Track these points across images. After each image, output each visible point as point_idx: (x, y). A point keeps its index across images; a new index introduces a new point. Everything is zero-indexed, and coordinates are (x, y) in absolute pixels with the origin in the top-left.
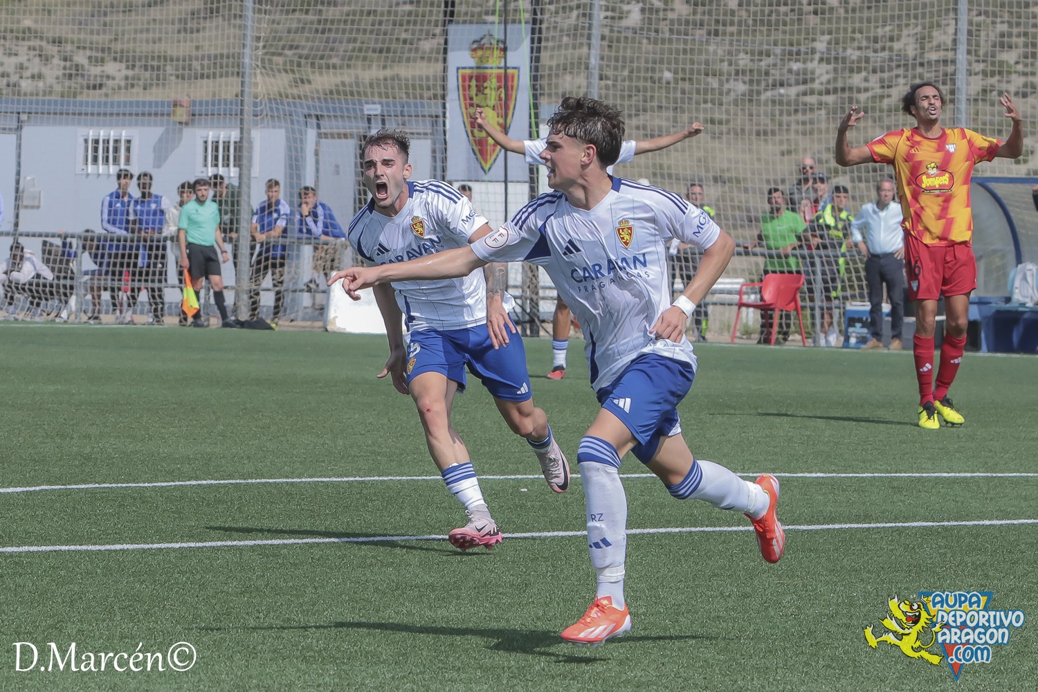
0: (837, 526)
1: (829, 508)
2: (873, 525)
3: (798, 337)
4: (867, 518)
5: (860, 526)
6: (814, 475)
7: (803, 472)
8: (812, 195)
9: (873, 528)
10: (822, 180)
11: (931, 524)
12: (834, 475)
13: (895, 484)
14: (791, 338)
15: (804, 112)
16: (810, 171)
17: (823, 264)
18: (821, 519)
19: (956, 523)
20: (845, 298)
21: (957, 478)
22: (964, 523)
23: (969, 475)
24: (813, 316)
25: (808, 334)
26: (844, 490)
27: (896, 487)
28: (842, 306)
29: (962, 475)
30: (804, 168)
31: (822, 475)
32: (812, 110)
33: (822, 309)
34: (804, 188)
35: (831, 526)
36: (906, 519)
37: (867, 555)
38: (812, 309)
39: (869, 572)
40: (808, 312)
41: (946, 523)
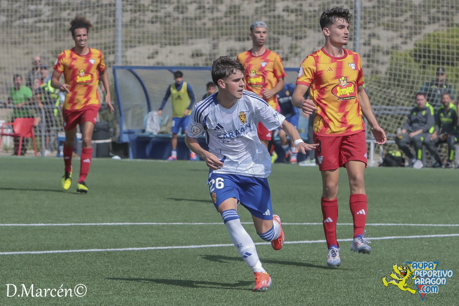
0: (51, 252)
1: (47, 242)
2: (70, 251)
3: (33, 152)
4: (67, 247)
5: (63, 251)
6: (39, 225)
7: (34, 223)
8: (40, 76)
9: (70, 253)
10: (45, 68)
11: (100, 250)
12: (50, 224)
13: (82, 229)
14: (28, 152)
15: (36, 31)
16: (39, 63)
17: (46, 113)
18: (43, 248)
19: (114, 250)
20: (58, 131)
21: (115, 226)
22: (118, 249)
23: (121, 224)
24: (41, 141)
25: (38, 149)
26: (55, 233)
27: (83, 231)
28: (56, 135)
29: (118, 224)
30: (36, 62)
31: (44, 225)
32: (40, 31)
33: (45, 136)
34: (36, 72)
35: (48, 252)
36: (88, 248)
37: (67, 267)
38: (40, 136)
39: (67, 276)
40: (38, 138)
41: (109, 250)
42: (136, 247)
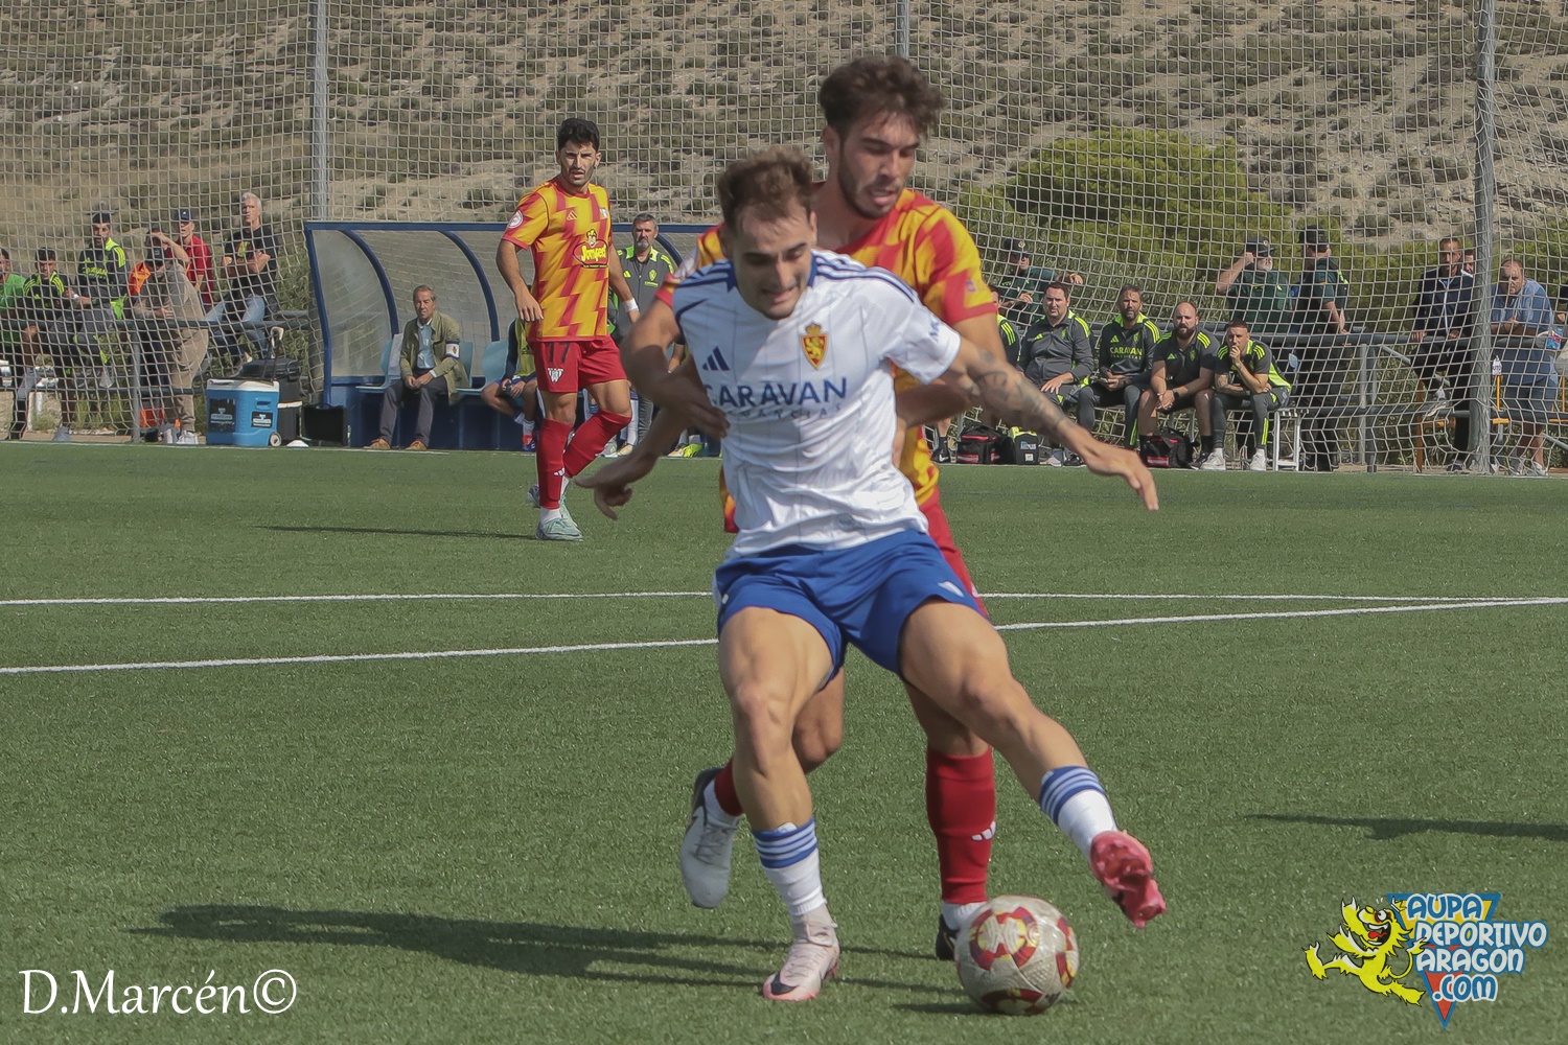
3: (110, 431)
4: (253, 652)
12: (201, 599)
25: (122, 428)
27: (283, 613)
31: (186, 600)
40: (119, 399)
42: (419, 650)
